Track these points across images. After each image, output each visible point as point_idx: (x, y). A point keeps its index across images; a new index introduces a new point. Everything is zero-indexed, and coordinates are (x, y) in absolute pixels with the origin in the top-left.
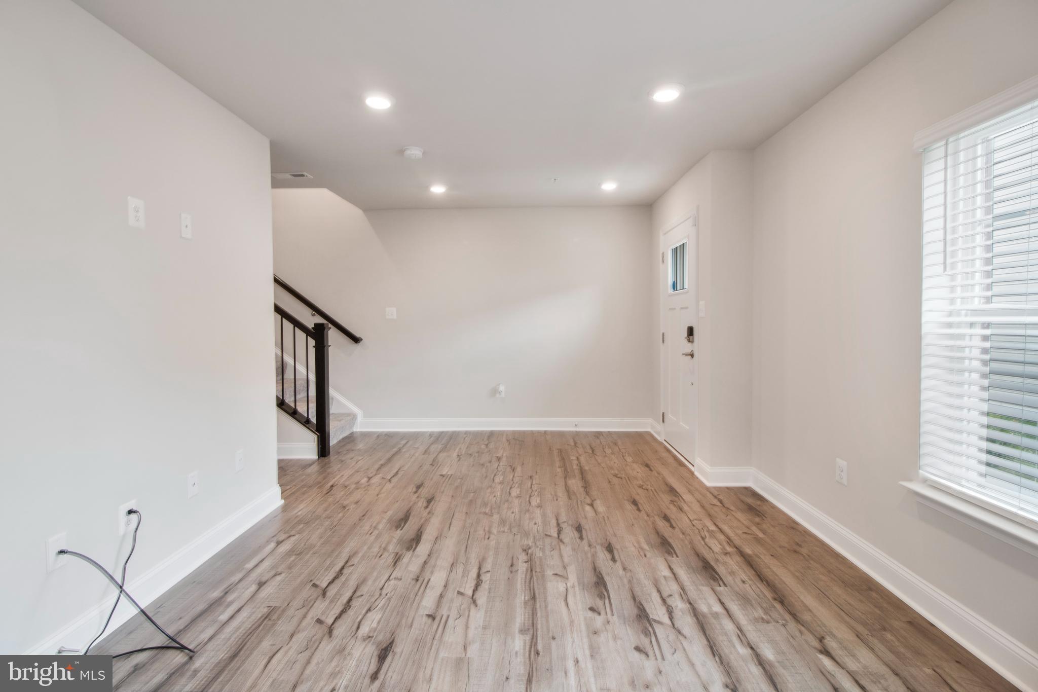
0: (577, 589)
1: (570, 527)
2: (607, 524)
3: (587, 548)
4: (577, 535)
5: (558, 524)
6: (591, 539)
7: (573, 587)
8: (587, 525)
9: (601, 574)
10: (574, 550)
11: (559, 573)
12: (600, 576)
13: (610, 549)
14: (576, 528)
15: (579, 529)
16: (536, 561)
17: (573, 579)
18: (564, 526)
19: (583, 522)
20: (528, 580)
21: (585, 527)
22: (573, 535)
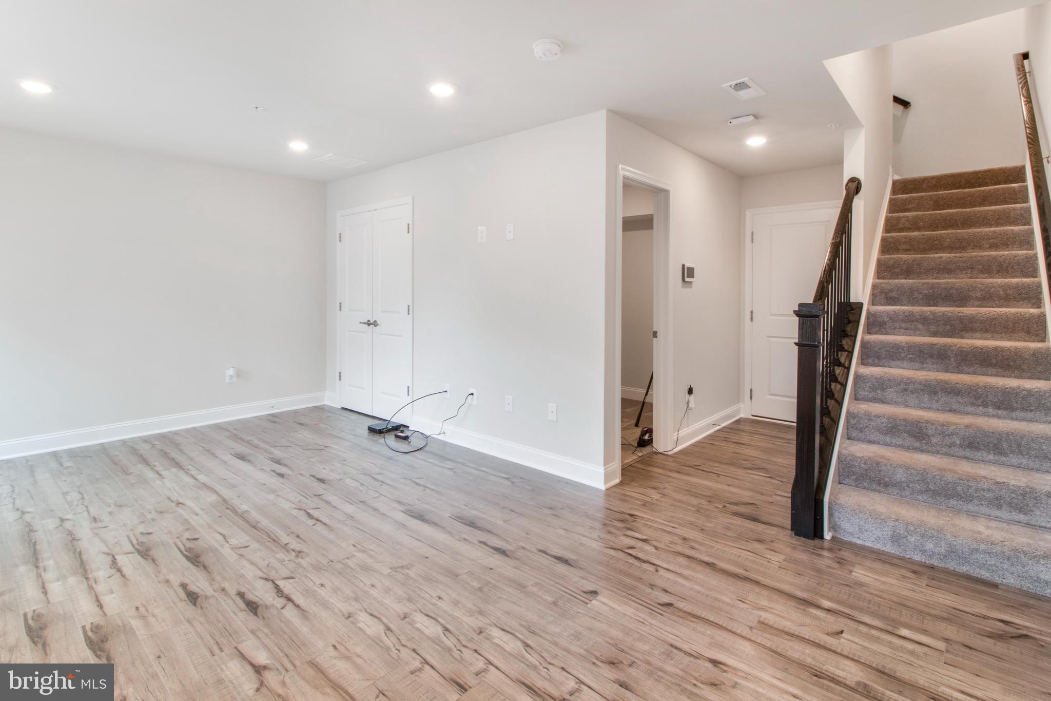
0: (217, 546)
1: (268, 603)
2: (208, 637)
3: (226, 585)
4: (250, 596)
5: (289, 599)
6: (226, 599)
7: (222, 546)
8: (242, 619)
9: (196, 565)
10: (242, 576)
11: (245, 549)
12: (196, 564)
13: (193, 598)
14: (258, 606)
15: (253, 607)
16: (278, 549)
17: (226, 551)
18: (279, 602)
19: (253, 622)
20: (270, 533)
21: (244, 613)
22: (256, 593)
